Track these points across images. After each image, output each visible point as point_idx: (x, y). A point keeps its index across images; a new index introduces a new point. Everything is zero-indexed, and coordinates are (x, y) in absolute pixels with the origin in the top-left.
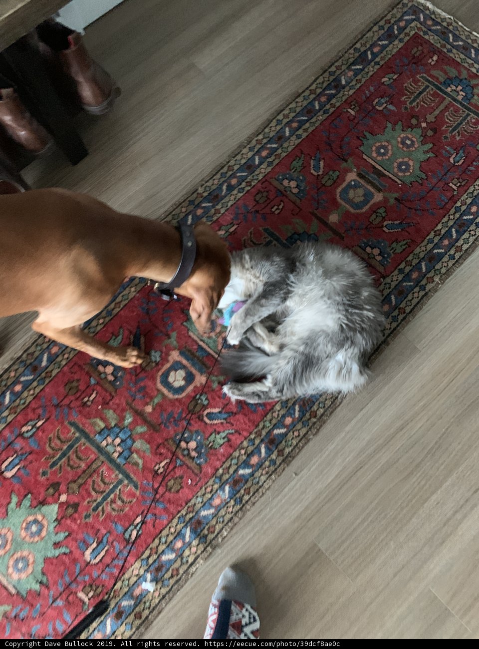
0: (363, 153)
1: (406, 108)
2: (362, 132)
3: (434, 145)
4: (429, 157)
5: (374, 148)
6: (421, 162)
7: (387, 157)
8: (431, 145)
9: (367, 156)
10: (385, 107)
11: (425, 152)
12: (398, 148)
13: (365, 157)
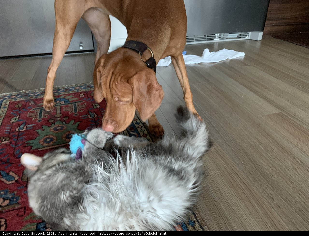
0: (37, 149)
1: (40, 121)
2: (25, 143)
3: (74, 120)
4: (78, 124)
5: (42, 143)
6: (77, 128)
7: (55, 140)
8: (73, 121)
9: (41, 148)
10: (27, 127)
11: (73, 125)
12: (56, 133)
13: (40, 150)
